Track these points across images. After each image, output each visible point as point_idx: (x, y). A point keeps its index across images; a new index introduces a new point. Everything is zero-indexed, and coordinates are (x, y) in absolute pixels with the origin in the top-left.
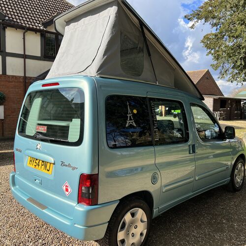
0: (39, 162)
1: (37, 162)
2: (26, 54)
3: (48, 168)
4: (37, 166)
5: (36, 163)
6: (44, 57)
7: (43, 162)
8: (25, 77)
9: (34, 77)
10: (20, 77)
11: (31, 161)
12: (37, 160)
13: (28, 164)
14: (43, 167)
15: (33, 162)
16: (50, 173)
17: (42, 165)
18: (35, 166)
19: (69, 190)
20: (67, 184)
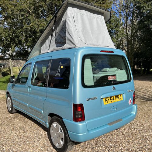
0: (113, 98)
1: (112, 98)
3: (120, 98)
7: (116, 96)
11: (107, 100)
12: (111, 97)
13: (105, 103)
14: (117, 99)
15: (109, 100)
16: (122, 99)
17: (116, 98)
18: (111, 101)
19: (131, 101)
20: (130, 99)
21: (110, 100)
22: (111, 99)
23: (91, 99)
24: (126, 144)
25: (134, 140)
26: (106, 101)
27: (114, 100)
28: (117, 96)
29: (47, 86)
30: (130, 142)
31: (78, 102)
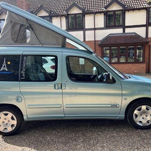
2: (95, 27)
6: (106, 27)
8: (95, 41)
9: (100, 40)
10: (92, 41)
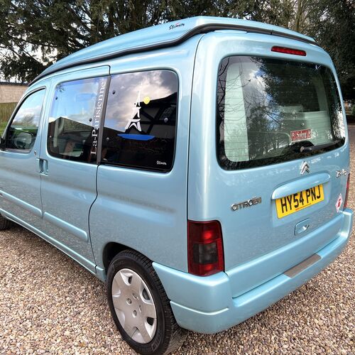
0: (301, 196)
1: (298, 198)
3: (317, 194)
4: (300, 204)
5: (295, 200)
7: (307, 191)
11: (285, 205)
12: (295, 195)
13: (280, 215)
14: (310, 198)
15: (290, 203)
16: (322, 198)
17: (308, 196)
18: (296, 206)
19: (341, 202)
20: (340, 197)
21: (293, 204)
22: (297, 200)
23: (246, 204)
24: (323, 318)
25: (341, 305)
26: (283, 205)
27: (302, 201)
28: (311, 191)
29: (99, 160)
30: (332, 311)
31: (206, 216)
